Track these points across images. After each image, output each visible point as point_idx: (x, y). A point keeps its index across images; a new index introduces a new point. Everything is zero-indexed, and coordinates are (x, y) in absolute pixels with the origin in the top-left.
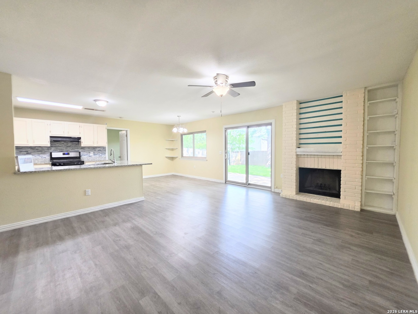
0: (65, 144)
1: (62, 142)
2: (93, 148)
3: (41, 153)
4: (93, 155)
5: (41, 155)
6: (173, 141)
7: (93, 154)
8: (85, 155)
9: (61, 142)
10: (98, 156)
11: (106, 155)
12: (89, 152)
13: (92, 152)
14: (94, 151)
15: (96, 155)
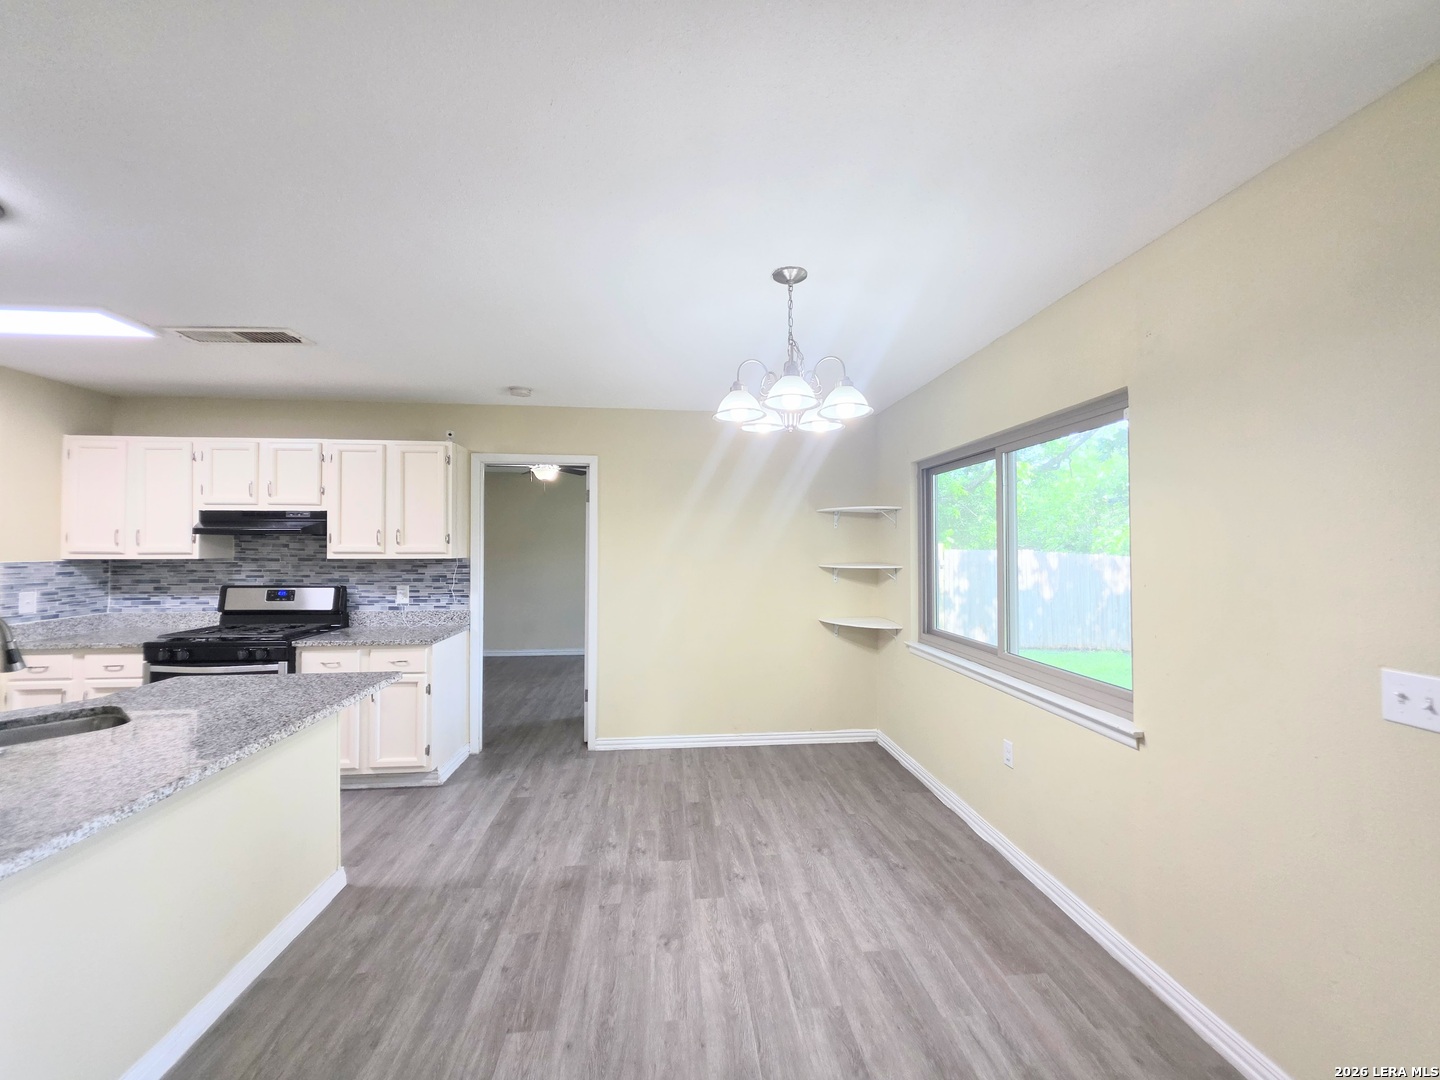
0: (292, 545)
1: (284, 539)
2: (409, 567)
3: (204, 589)
4: (406, 600)
5: (203, 599)
6: (876, 515)
7: (408, 594)
8: (371, 603)
9: (278, 538)
10: (430, 607)
11: (468, 601)
12: (393, 584)
13: (404, 587)
14: (415, 580)
15: (422, 604)
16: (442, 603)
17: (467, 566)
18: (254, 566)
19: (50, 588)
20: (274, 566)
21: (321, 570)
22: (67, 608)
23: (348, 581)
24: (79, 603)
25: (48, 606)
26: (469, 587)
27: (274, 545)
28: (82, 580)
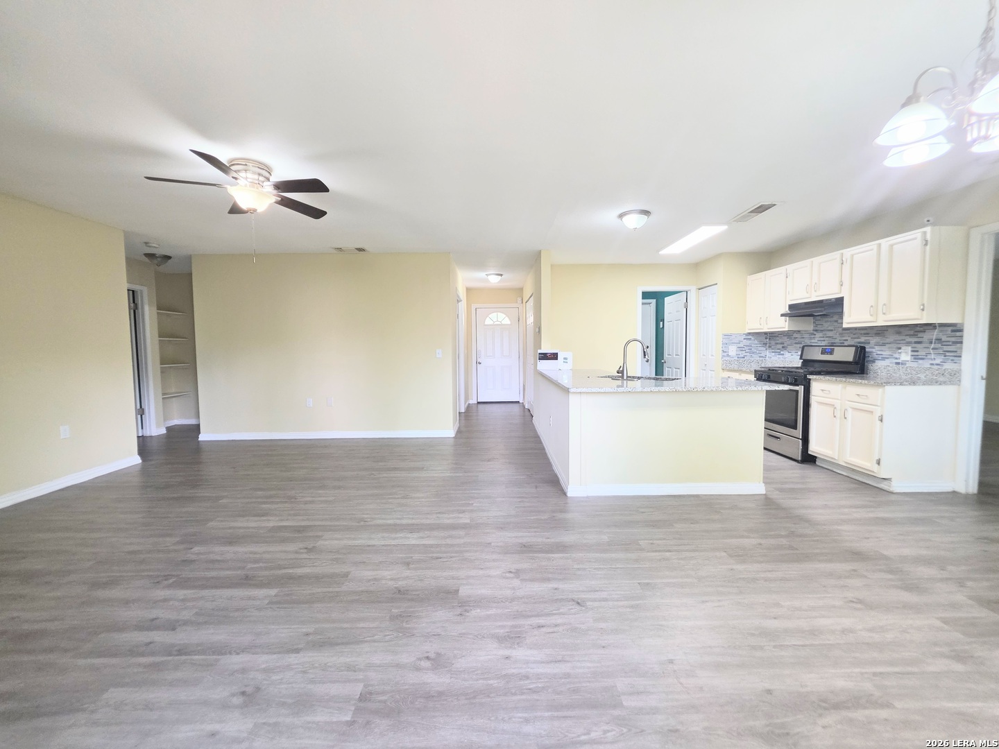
2: (912, 332)
4: (909, 358)
7: (910, 353)
11: (960, 360)
12: (899, 346)
13: (907, 347)
14: (916, 343)
15: (920, 361)
16: (938, 361)
17: (961, 331)
18: (821, 335)
19: (741, 345)
20: (830, 334)
21: (854, 336)
22: (748, 354)
23: (869, 343)
24: (753, 353)
25: (740, 353)
26: (961, 348)
27: (831, 322)
28: (755, 342)
